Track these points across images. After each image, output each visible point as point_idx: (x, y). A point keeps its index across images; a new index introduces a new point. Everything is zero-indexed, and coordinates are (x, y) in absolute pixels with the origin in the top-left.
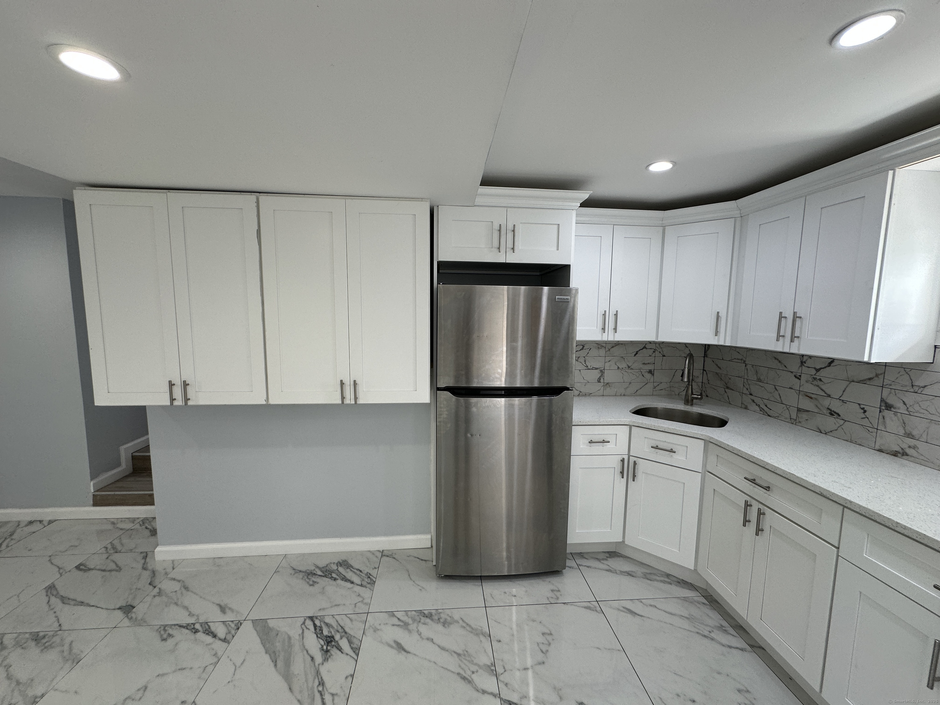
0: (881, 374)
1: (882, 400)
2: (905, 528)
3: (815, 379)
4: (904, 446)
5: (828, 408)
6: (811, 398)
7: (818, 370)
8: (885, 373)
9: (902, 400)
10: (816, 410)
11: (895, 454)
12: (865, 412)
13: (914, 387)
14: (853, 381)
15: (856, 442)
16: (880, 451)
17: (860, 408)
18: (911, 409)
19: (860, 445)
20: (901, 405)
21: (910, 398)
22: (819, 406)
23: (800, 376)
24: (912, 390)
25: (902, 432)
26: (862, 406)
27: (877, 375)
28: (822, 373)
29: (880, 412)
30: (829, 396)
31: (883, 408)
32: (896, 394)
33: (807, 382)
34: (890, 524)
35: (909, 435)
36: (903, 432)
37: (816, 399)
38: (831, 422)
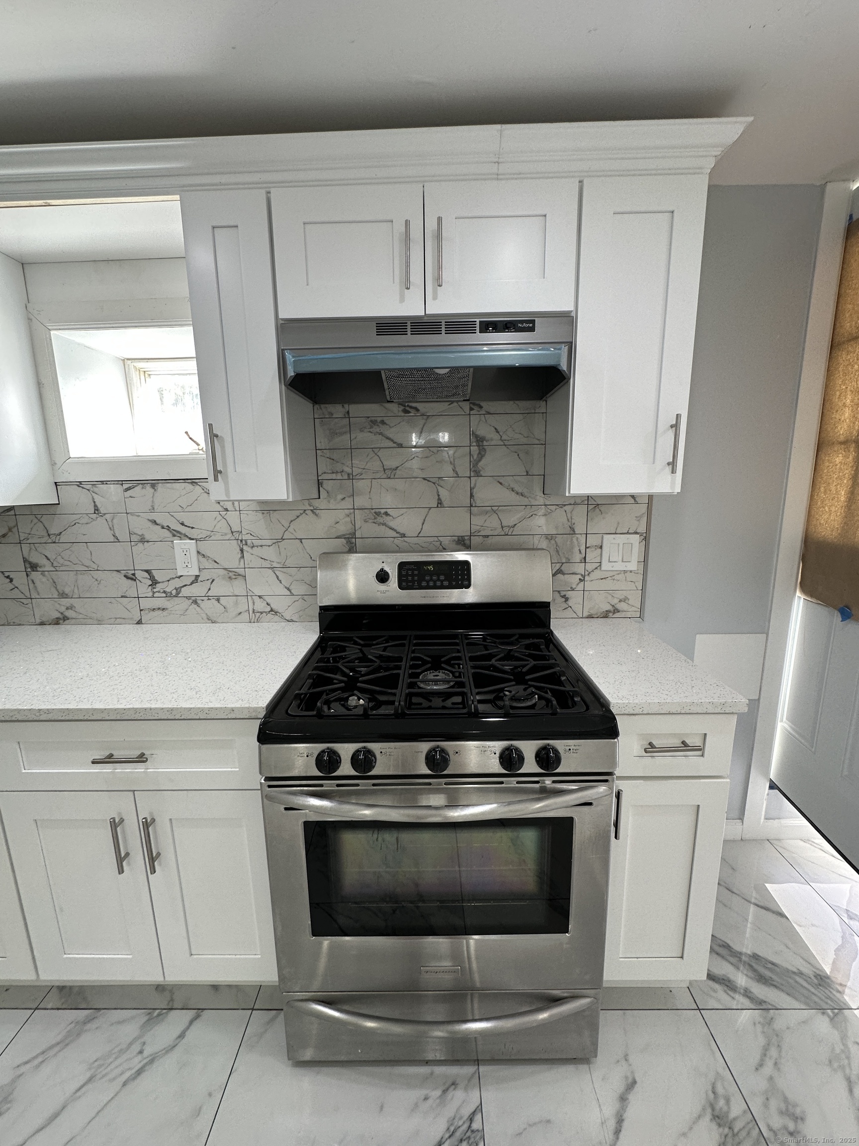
0: (15, 527)
1: (25, 561)
2: (48, 711)
4: (62, 609)
8: (17, 524)
9: (44, 555)
11: (57, 622)
12: (11, 580)
13: (51, 536)
15: (14, 623)
16: (42, 624)
17: (5, 577)
18: (56, 563)
19: (20, 625)
20: (45, 561)
21: (51, 550)
24: (50, 541)
25: (55, 594)
26: (7, 574)
27: (10, 530)
29: (27, 575)
31: (29, 570)
32: (36, 549)
34: (34, 716)
35: (63, 595)
36: (57, 593)
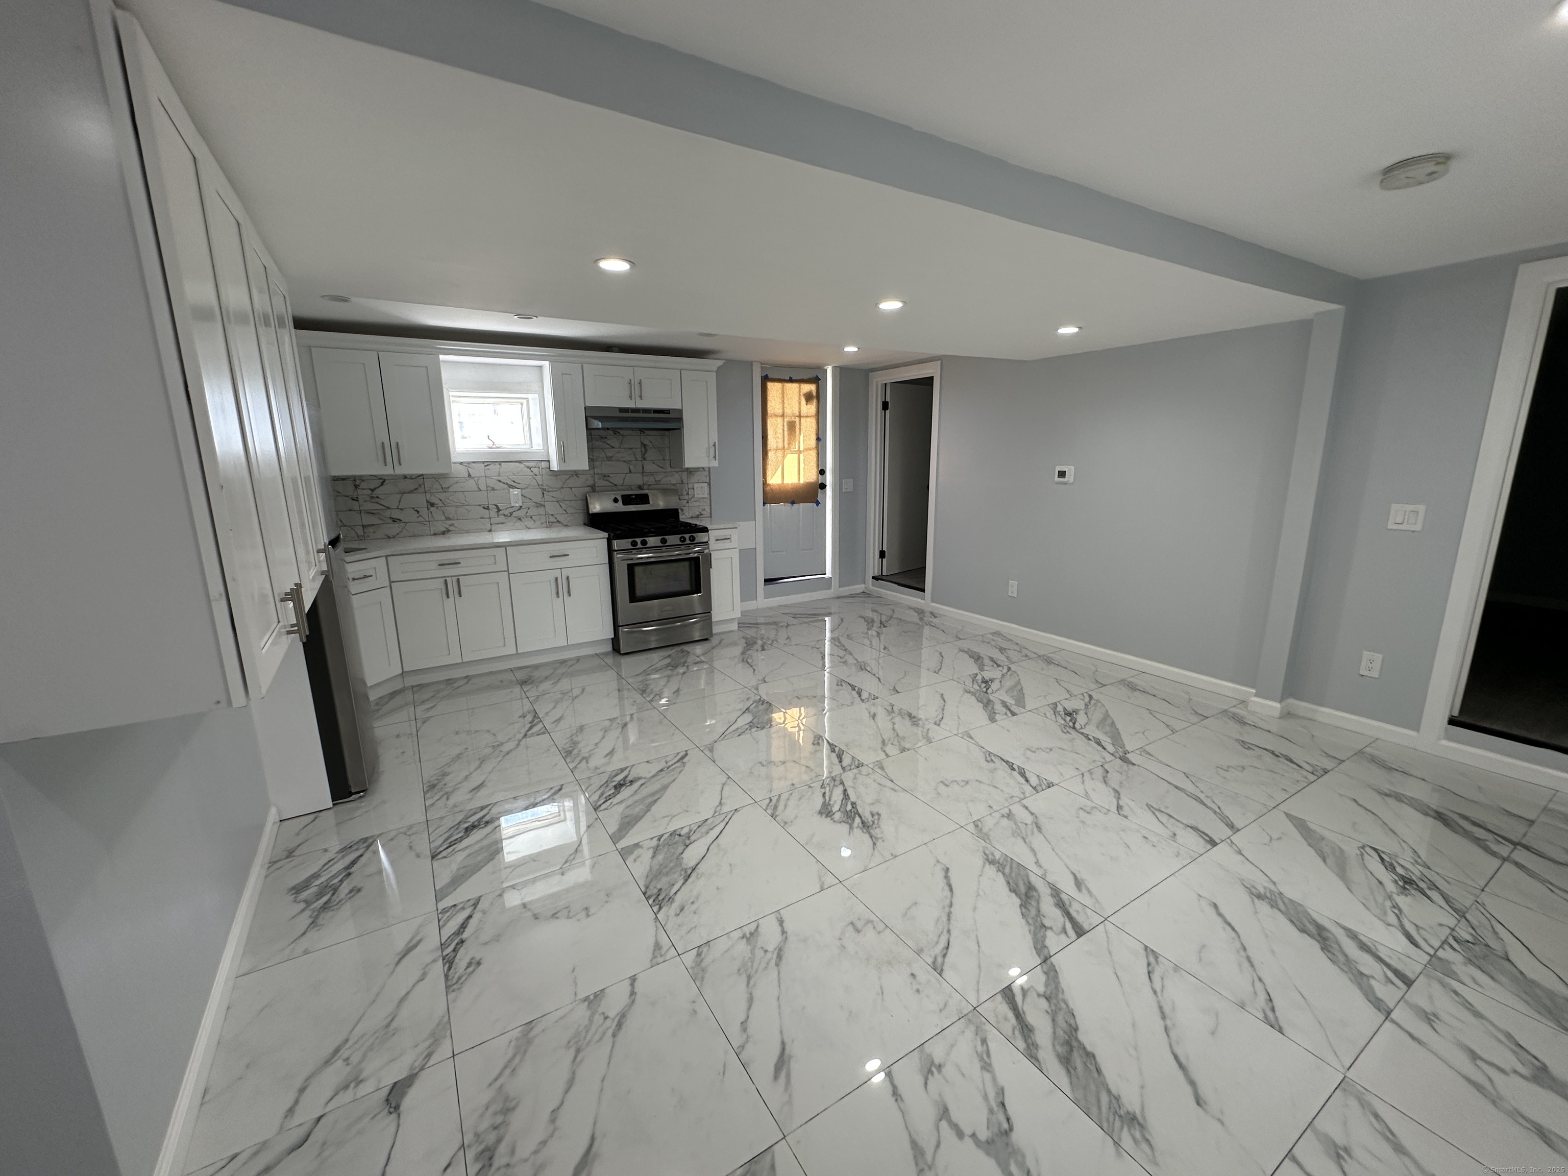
1: (428, 502)
3: (372, 497)
4: (447, 526)
5: (390, 518)
6: (373, 513)
7: (373, 490)
9: (439, 498)
10: (381, 522)
11: (443, 533)
12: (418, 512)
13: (443, 489)
14: (404, 493)
15: (418, 535)
16: (435, 534)
17: (414, 511)
18: (445, 503)
19: (422, 536)
20: (439, 502)
21: (442, 496)
22: (382, 518)
23: (357, 498)
24: (442, 491)
25: (443, 518)
26: (416, 509)
27: (420, 486)
28: (377, 492)
29: (428, 509)
30: (389, 508)
31: (429, 506)
32: (434, 496)
33: (365, 501)
35: (448, 519)
36: (445, 518)
37: (378, 513)
38: (395, 528)
